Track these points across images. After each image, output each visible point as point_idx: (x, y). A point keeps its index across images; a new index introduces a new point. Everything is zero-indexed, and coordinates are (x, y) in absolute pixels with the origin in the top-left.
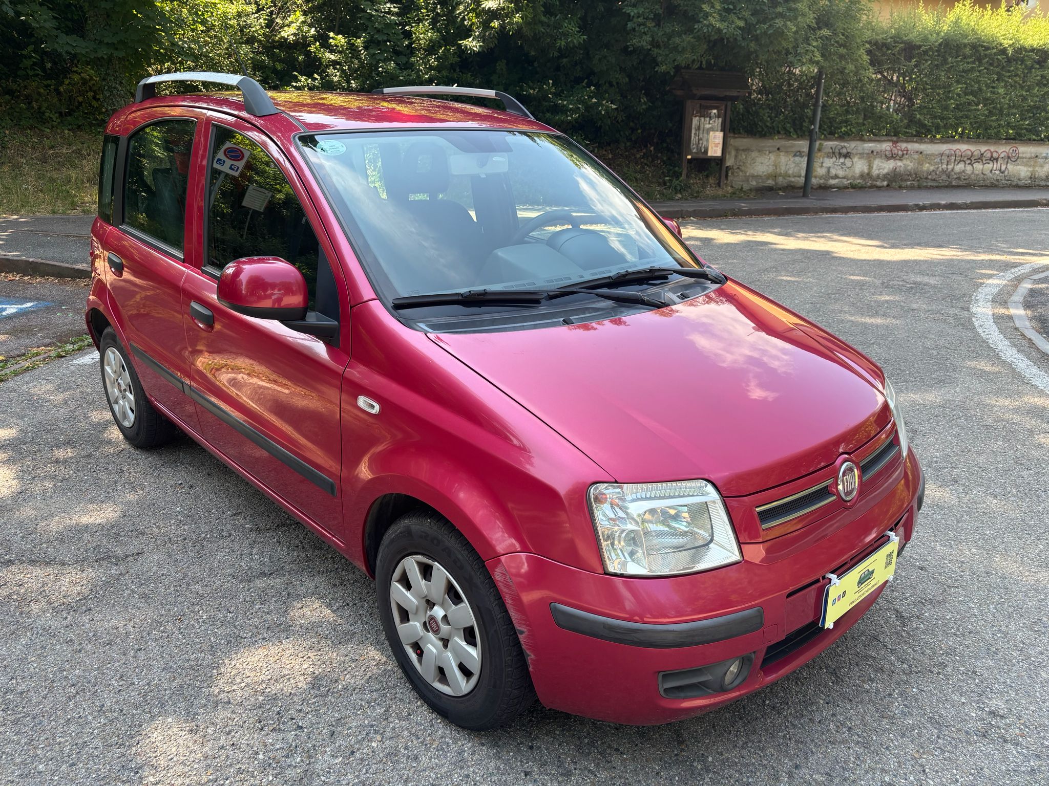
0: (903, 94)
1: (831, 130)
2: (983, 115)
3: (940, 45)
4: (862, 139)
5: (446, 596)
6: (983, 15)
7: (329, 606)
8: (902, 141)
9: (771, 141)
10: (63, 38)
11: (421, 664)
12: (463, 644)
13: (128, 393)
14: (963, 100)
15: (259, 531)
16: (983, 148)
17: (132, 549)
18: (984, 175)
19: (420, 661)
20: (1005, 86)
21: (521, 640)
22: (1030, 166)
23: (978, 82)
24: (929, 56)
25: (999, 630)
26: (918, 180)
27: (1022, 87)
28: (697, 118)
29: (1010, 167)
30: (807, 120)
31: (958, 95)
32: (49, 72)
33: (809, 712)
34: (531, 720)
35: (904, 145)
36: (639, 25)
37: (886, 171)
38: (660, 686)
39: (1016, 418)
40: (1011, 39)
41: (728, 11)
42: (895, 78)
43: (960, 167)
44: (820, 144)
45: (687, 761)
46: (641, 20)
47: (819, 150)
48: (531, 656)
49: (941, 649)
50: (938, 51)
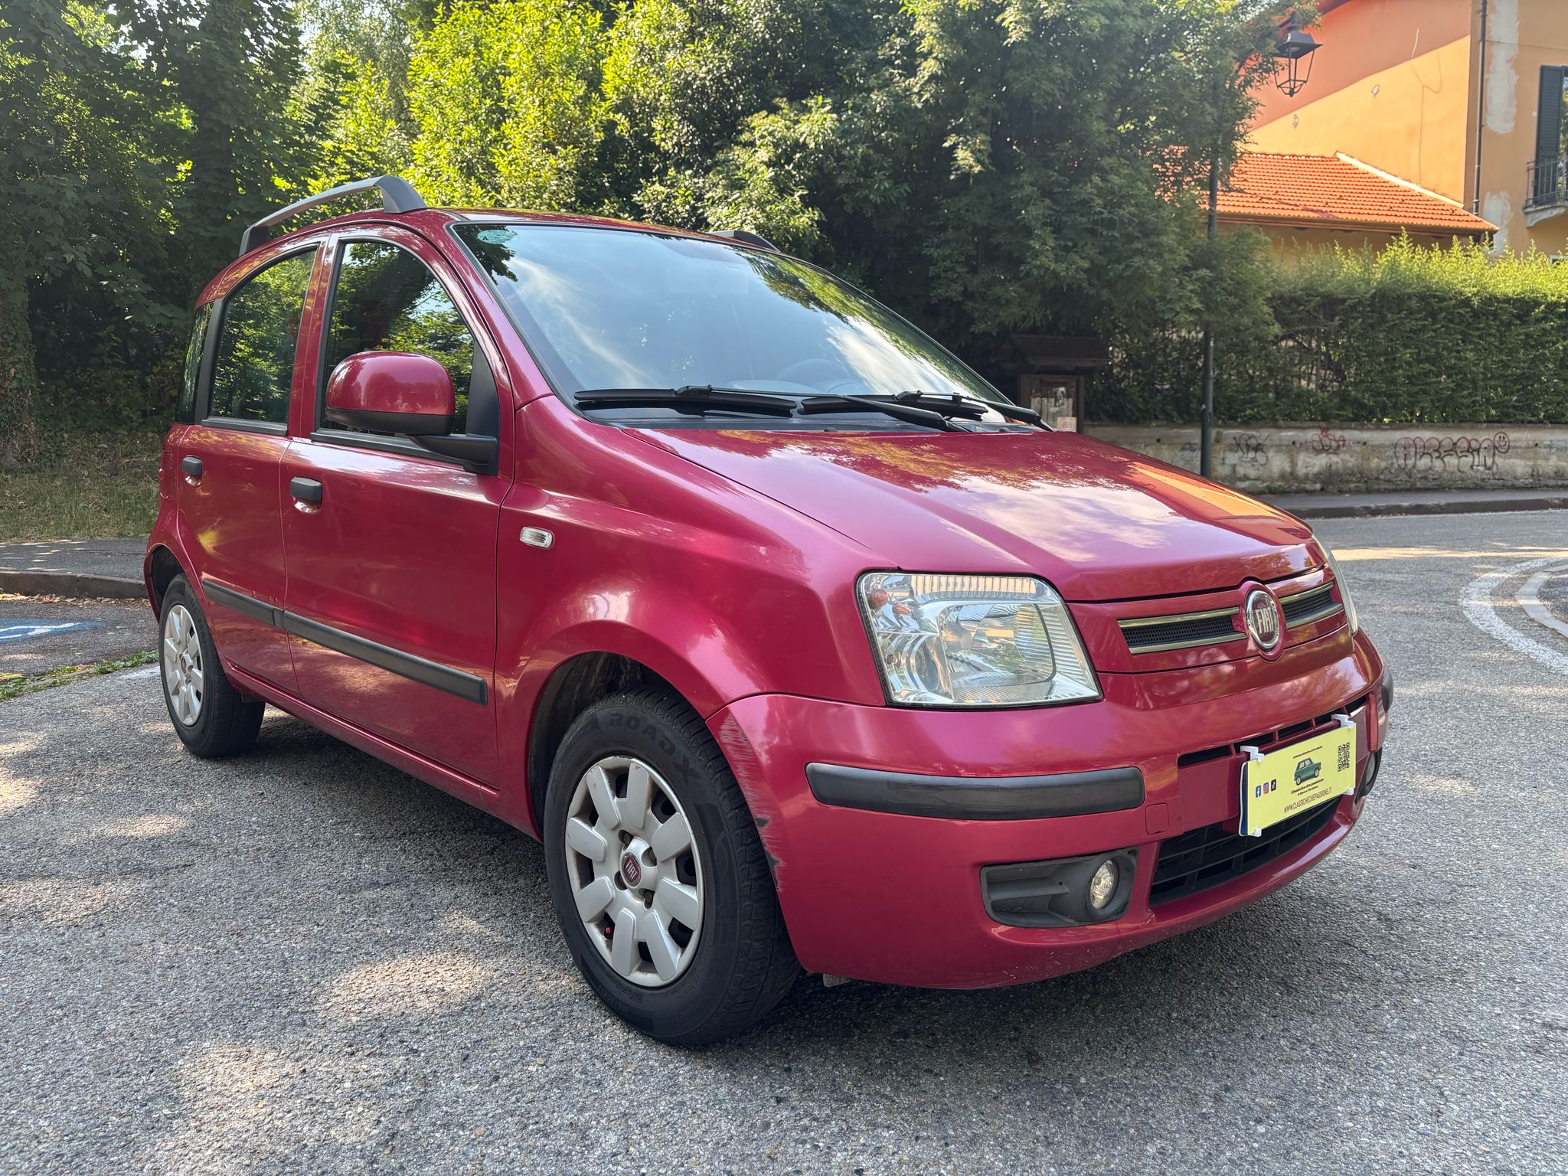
0: (1328, 364)
1: (1232, 412)
2: (1449, 389)
3: (1373, 296)
4: (1276, 426)
5: (650, 811)
6: (1430, 258)
7: (475, 916)
8: (1335, 428)
9: (1146, 430)
10: (156, 308)
11: (611, 950)
12: (675, 883)
13: (195, 670)
14: (1416, 370)
15: (373, 839)
16: (1456, 436)
17: (176, 861)
18: (1463, 472)
19: (609, 946)
20: (1476, 350)
21: (762, 836)
22: (1529, 459)
23: (1436, 345)
24: (1359, 312)
25: (1546, 932)
26: (1366, 482)
27: (1501, 351)
28: (1038, 399)
29: (1498, 460)
30: (1195, 401)
31: (1408, 363)
32: (132, 360)
33: (1244, 1026)
34: (788, 1039)
35: (1338, 434)
36: (945, 271)
37: (1316, 469)
38: (985, 894)
39: (1543, 707)
40: (1474, 286)
41: (1067, 249)
42: (1314, 345)
43: (1424, 463)
44: (1218, 433)
45: (1044, 1083)
46: (947, 263)
47: (1218, 441)
48: (778, 864)
49: (1455, 954)
50: (1371, 305)
